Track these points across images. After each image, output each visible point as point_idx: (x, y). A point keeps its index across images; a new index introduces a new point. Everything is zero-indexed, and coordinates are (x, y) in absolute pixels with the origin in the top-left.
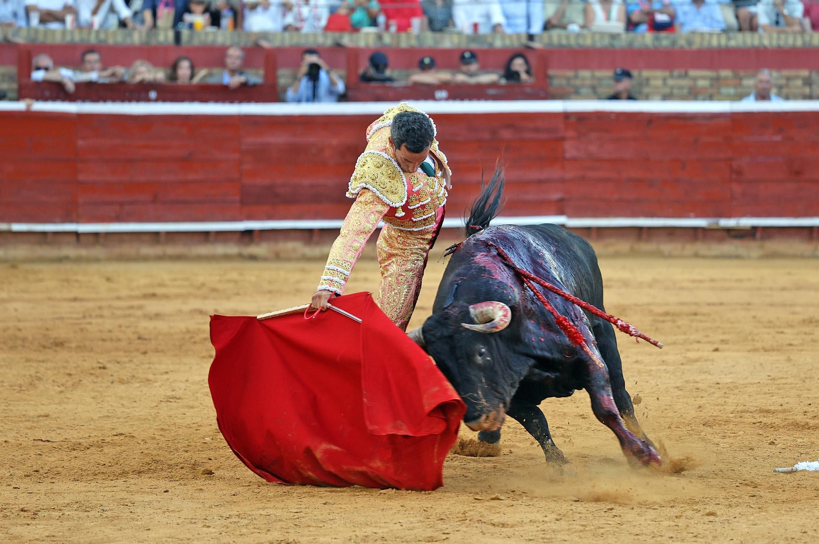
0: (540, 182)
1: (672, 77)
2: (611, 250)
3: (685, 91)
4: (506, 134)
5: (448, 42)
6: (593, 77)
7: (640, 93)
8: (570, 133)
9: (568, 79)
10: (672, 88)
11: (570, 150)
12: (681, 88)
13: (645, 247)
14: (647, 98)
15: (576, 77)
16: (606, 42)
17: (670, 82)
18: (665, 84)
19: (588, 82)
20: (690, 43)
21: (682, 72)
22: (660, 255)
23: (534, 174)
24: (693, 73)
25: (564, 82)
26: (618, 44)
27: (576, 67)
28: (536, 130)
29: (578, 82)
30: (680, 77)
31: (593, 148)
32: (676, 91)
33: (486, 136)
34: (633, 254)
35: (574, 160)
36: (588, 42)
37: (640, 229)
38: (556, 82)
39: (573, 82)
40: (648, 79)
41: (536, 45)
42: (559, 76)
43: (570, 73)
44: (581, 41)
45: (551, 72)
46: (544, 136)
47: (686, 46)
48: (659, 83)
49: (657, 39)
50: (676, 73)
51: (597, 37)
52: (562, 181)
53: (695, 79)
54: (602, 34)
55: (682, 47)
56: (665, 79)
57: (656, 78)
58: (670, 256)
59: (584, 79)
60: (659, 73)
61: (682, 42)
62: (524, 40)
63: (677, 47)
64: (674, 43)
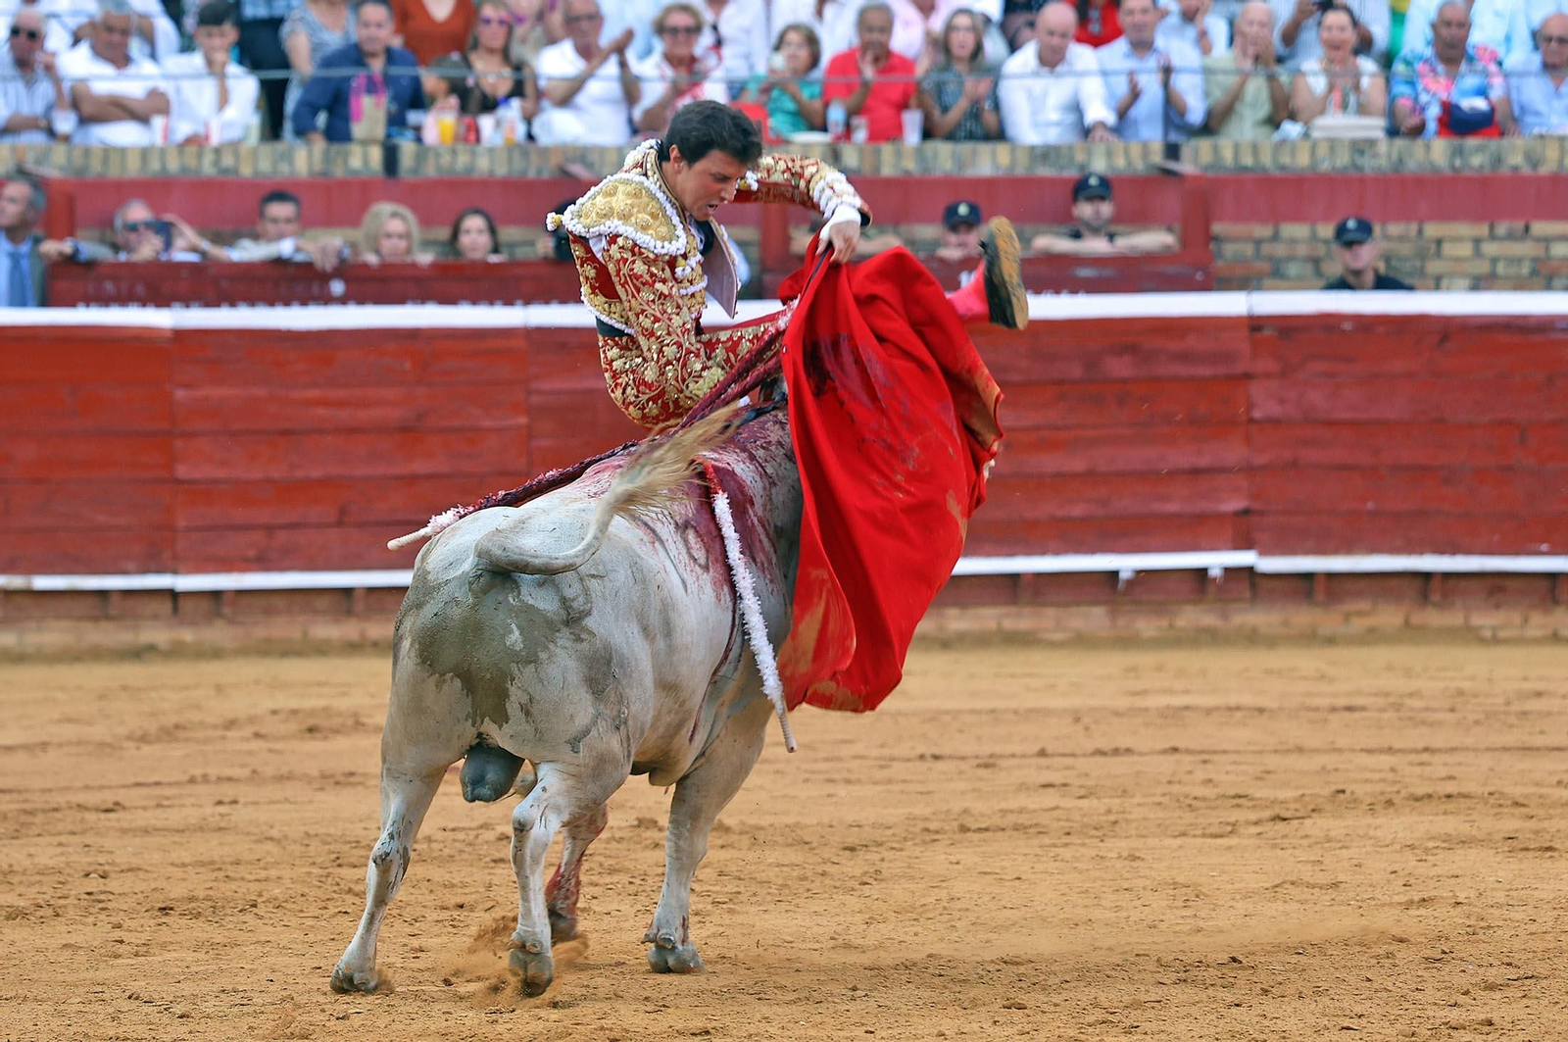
0: (1195, 472)
1: (1493, 237)
2: (1358, 625)
3: (1525, 270)
4: (1119, 367)
5: (986, 162)
6: (1314, 238)
7: (1421, 273)
8: (1265, 364)
9: (1258, 242)
10: (1494, 261)
11: (1265, 402)
12: (1517, 261)
13: (1434, 618)
14: (1437, 284)
15: (1275, 237)
16: (1343, 159)
17: (1490, 249)
18: (1478, 253)
19: (1302, 250)
20: (1534, 161)
21: (1520, 225)
22: (1470, 636)
23: (1181, 457)
24: (1540, 228)
25: (1248, 249)
26: (1368, 164)
27: (1276, 217)
28: (1185, 357)
29: (1280, 250)
30: (1511, 236)
31: (1317, 398)
32: (1501, 269)
33: (1076, 371)
34: (1411, 633)
35: (1275, 422)
36: (1303, 160)
37: (1426, 576)
38: (1229, 250)
39: (1266, 249)
40: (1439, 242)
41: (1186, 166)
42: (1236, 238)
43: (1263, 231)
44: (1286, 160)
45: (1217, 228)
46: (1204, 371)
47: (1526, 170)
48: (1465, 250)
49: (1459, 152)
50: (1502, 229)
51: (1322, 151)
52: (1249, 470)
53: (1547, 240)
54: (1333, 144)
55: (1516, 169)
56: (1477, 242)
57: (1459, 239)
58: (1495, 641)
59: (1293, 241)
60: (1465, 229)
61: (1516, 159)
62: (1157, 157)
63: (1505, 170)
64: (1498, 160)
